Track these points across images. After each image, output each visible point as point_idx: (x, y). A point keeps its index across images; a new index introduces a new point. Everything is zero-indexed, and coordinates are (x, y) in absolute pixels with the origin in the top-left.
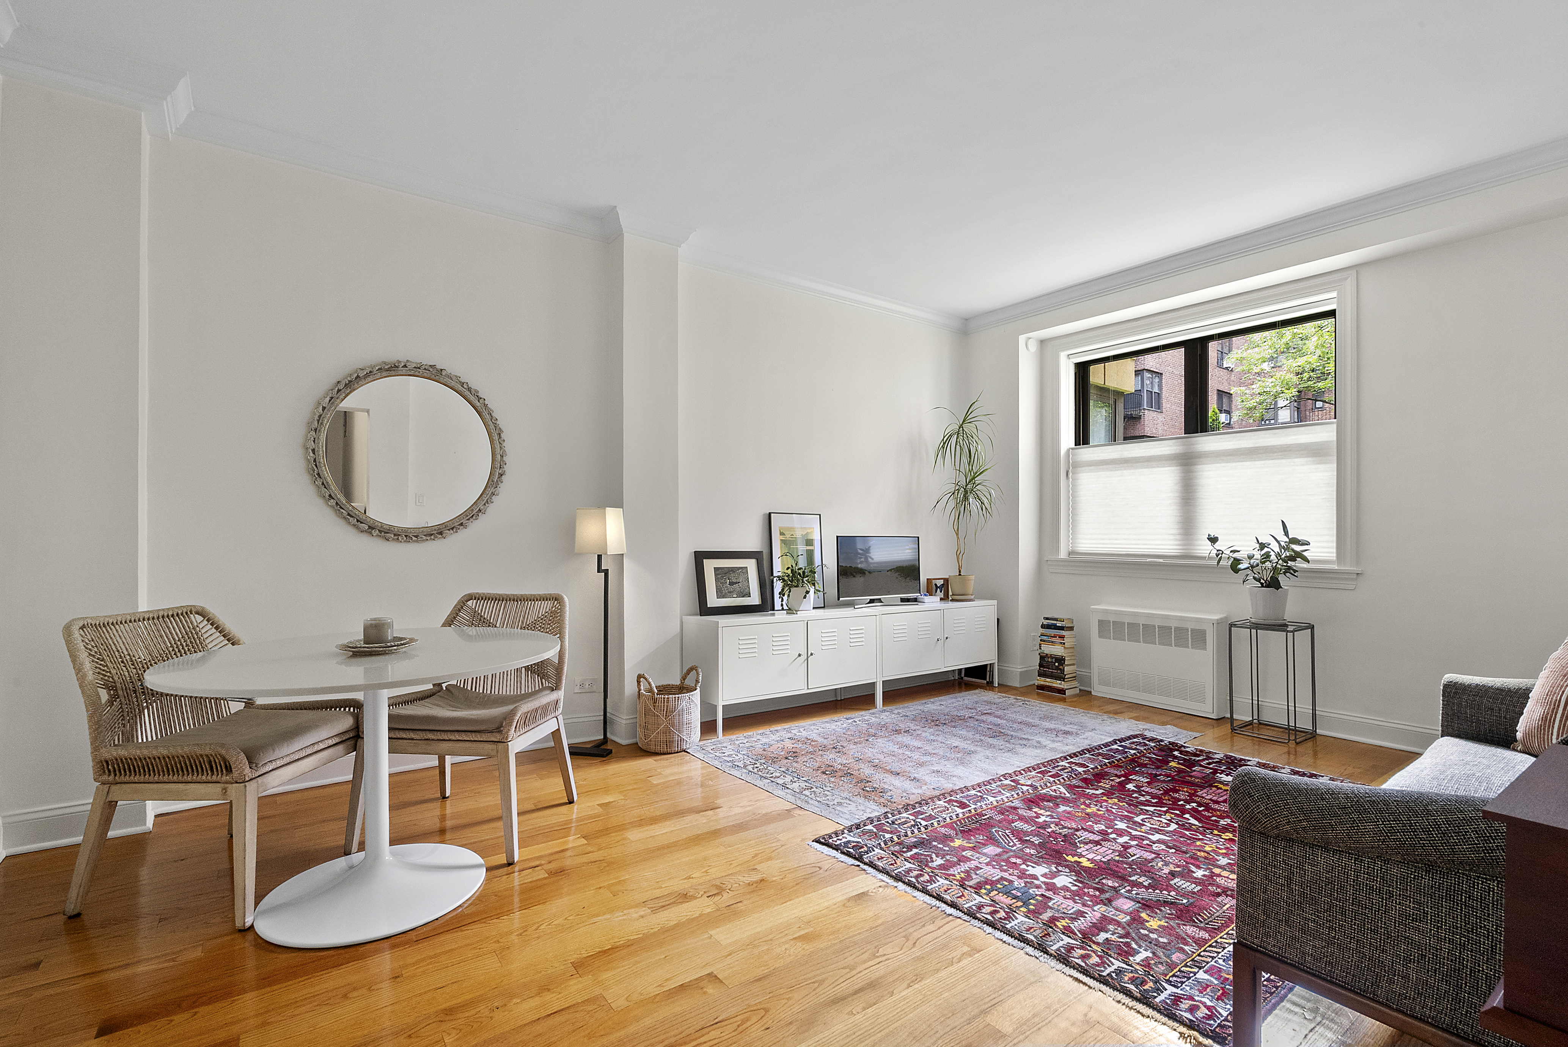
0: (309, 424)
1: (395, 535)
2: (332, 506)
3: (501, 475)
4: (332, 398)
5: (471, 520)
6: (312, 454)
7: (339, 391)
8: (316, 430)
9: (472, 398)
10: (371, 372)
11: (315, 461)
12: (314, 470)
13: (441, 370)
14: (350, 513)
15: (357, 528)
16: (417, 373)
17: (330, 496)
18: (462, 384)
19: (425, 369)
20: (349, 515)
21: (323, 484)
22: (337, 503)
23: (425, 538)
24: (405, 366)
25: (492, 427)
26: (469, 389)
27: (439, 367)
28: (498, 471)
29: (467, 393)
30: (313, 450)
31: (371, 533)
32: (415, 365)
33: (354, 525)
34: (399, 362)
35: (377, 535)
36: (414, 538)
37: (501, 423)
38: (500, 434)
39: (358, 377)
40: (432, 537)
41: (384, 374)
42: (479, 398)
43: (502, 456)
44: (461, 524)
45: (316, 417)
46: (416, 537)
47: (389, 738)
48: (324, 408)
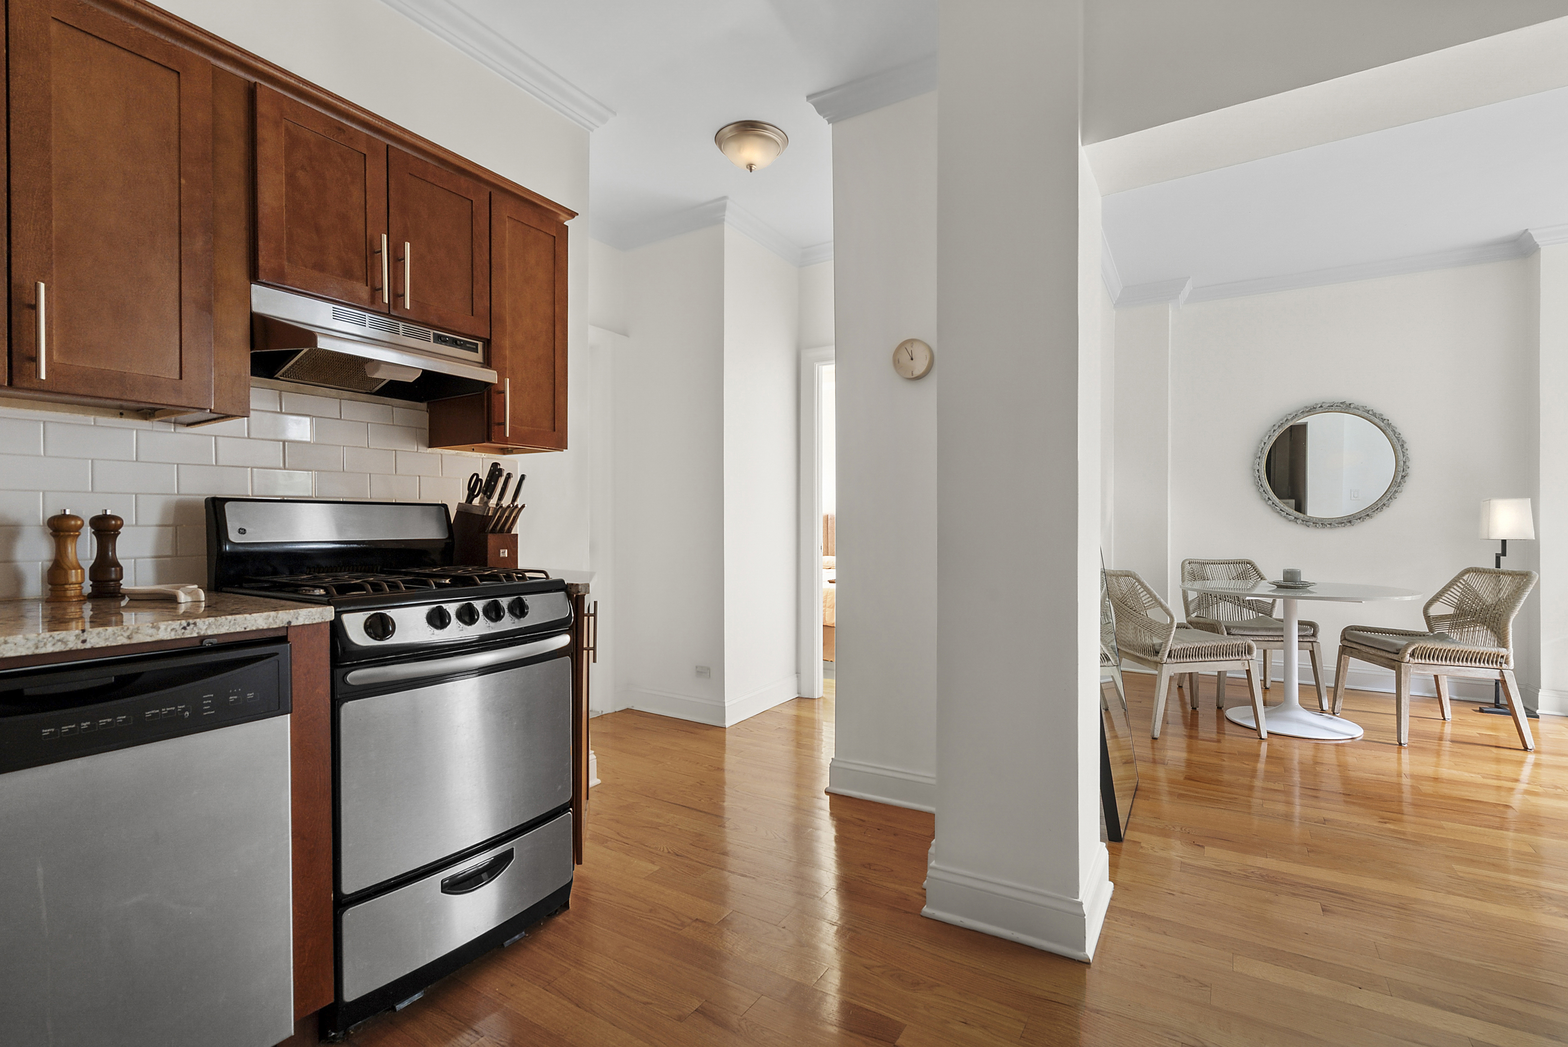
0: (1256, 454)
1: (1314, 523)
2: (1270, 505)
3: (1403, 477)
4: (1270, 436)
5: (1376, 512)
6: (1257, 473)
7: (1274, 431)
8: (1259, 457)
9: (1377, 421)
10: (1296, 415)
11: (1259, 477)
12: (1258, 483)
13: (1350, 404)
14: (1282, 509)
15: (1287, 518)
16: (1330, 410)
17: (1269, 498)
18: (1368, 412)
19: (1337, 406)
20: (1281, 510)
21: (1264, 491)
22: (1273, 503)
23: (1336, 525)
24: (1321, 407)
25: (1395, 440)
26: (1374, 415)
27: (1348, 402)
28: (1401, 474)
29: (1372, 418)
30: (1258, 470)
31: (1296, 522)
32: (1328, 405)
33: (1285, 517)
34: (1317, 404)
35: (1301, 523)
36: (1328, 526)
37: (1405, 436)
38: (1403, 445)
39: (1287, 420)
40: (1343, 525)
41: (1306, 414)
42: (1383, 420)
43: (1404, 462)
44: (1368, 515)
45: (1260, 450)
46: (1330, 524)
47: (1299, 641)
48: (1265, 443)
